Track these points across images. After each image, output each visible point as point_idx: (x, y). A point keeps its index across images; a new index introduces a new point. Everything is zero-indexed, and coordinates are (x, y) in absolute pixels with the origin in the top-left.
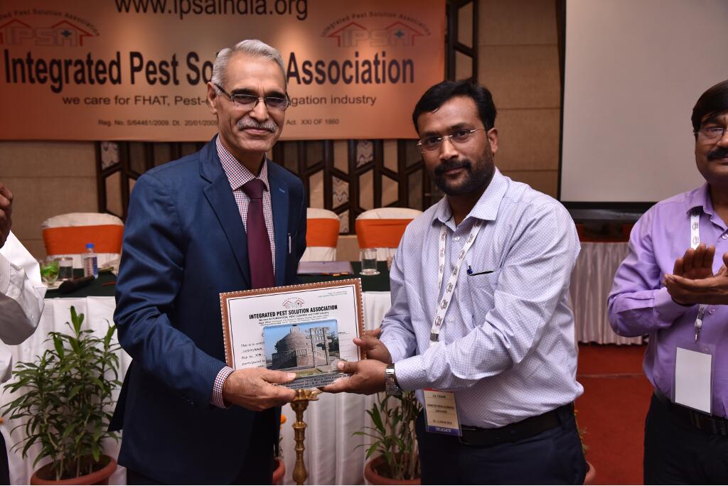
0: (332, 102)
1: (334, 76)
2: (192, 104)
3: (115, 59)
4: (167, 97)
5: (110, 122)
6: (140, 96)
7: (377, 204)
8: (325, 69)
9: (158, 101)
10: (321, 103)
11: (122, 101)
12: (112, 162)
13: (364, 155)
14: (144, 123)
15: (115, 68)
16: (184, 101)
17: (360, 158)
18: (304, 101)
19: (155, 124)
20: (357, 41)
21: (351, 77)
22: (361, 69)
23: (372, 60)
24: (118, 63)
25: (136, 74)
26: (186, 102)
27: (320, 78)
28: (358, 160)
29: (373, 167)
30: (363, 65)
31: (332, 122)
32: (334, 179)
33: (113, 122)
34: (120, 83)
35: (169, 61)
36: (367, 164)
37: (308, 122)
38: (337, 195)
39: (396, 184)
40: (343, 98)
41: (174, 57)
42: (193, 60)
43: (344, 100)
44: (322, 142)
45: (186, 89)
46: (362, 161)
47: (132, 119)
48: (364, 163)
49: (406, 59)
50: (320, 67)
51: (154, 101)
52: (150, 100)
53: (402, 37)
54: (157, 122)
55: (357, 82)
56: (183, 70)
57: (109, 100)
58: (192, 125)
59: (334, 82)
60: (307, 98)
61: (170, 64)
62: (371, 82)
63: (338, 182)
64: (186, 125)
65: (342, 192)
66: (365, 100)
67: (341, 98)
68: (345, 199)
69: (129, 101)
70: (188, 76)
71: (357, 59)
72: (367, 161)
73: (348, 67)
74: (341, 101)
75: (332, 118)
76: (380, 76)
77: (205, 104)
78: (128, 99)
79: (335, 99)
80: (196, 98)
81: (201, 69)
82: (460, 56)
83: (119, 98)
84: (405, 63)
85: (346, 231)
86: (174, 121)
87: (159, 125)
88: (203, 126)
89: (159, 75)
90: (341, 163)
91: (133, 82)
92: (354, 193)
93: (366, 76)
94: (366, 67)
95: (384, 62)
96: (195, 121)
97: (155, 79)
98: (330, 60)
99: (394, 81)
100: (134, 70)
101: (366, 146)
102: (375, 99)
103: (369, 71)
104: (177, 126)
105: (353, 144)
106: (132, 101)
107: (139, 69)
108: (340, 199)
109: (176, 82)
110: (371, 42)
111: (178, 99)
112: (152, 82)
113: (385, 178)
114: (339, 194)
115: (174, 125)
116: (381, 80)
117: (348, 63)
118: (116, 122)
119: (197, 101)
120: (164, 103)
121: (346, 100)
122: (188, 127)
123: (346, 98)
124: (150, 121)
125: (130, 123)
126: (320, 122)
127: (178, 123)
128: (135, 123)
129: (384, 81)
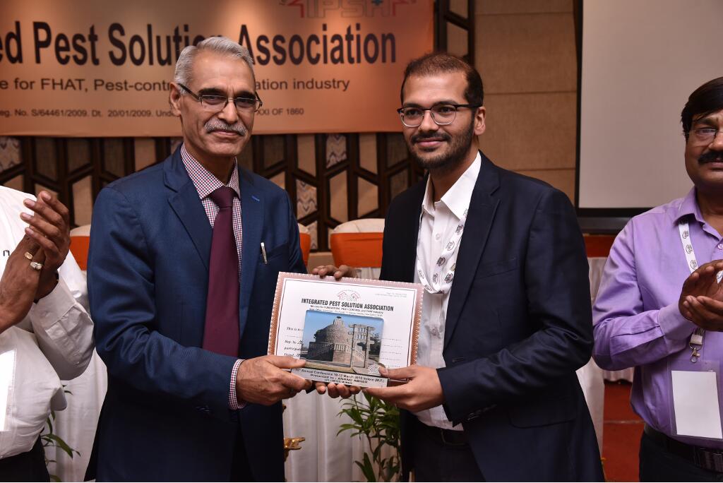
0: (295, 87)
1: (297, 55)
2: (117, 89)
3: (14, 31)
4: (83, 80)
5: (8, 112)
6: (48, 79)
7: (353, 215)
8: (286, 46)
9: (73, 86)
10: (281, 88)
11: (24, 85)
12: (12, 162)
13: (336, 152)
14: (55, 113)
15: (13, 43)
16: (107, 86)
17: (330, 156)
18: (259, 85)
19: (69, 115)
20: (324, 11)
21: (318, 56)
22: (330, 46)
23: (343, 34)
24: (18, 37)
25: (42, 51)
26: (110, 86)
27: (280, 57)
28: (328, 158)
29: (346, 168)
30: (333, 41)
31: (294, 111)
32: (298, 182)
33: (12, 112)
34: (21, 61)
35: (86, 34)
36: (339, 164)
37: (264, 112)
38: (302, 202)
39: (375, 189)
40: (308, 82)
41: (92, 29)
42: (116, 34)
43: (310, 85)
44: (283, 136)
45: (108, 71)
46: (332, 161)
47: (37, 109)
48: (335, 163)
49: (386, 34)
50: (279, 43)
51: (67, 86)
52: (61, 84)
53: (381, 5)
54: (72, 112)
55: (325, 62)
56: (104, 47)
57: (7, 84)
58: (117, 115)
59: (297, 62)
60: (264, 82)
61: (87, 38)
62: (342, 62)
63: (304, 186)
64: (110, 115)
65: (308, 199)
66: (336, 84)
67: (305, 82)
68: (312, 207)
69: (33, 85)
70: (111, 54)
71: (325, 33)
72: (339, 160)
73: (313, 43)
74: (305, 85)
75: (295, 108)
76: (354, 54)
77: (133, 88)
78: (32, 83)
79: (298, 83)
80: (123, 82)
81: (127, 43)
82: (453, 29)
83: (20, 81)
84: (384, 38)
85: (314, 248)
86: (93, 111)
87: (75, 116)
88: (132, 118)
89: (72, 52)
90: (307, 163)
91: (38, 61)
92: (324, 199)
93: (337, 55)
94: (337, 43)
95: (358, 37)
96: (120, 112)
97: (68, 58)
98: (291, 36)
99: (371, 60)
100: (39, 45)
101: (338, 142)
102: (348, 82)
103: (340, 48)
104: (98, 117)
105: (321, 139)
106: (38, 85)
107: (46, 44)
108: (306, 207)
109: (96, 62)
110: (342, 13)
111: (99, 83)
112: (64, 61)
113: (361, 181)
114: (305, 201)
115: (93, 115)
116: (356, 60)
117: (314, 38)
118: (16, 111)
119: (123, 86)
120: (80, 88)
121: (312, 84)
122: (112, 118)
123: (312, 82)
124: (62, 111)
125: (35, 113)
126: (279, 111)
127: (98, 113)
128: (42, 113)
129: (359, 61)
